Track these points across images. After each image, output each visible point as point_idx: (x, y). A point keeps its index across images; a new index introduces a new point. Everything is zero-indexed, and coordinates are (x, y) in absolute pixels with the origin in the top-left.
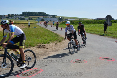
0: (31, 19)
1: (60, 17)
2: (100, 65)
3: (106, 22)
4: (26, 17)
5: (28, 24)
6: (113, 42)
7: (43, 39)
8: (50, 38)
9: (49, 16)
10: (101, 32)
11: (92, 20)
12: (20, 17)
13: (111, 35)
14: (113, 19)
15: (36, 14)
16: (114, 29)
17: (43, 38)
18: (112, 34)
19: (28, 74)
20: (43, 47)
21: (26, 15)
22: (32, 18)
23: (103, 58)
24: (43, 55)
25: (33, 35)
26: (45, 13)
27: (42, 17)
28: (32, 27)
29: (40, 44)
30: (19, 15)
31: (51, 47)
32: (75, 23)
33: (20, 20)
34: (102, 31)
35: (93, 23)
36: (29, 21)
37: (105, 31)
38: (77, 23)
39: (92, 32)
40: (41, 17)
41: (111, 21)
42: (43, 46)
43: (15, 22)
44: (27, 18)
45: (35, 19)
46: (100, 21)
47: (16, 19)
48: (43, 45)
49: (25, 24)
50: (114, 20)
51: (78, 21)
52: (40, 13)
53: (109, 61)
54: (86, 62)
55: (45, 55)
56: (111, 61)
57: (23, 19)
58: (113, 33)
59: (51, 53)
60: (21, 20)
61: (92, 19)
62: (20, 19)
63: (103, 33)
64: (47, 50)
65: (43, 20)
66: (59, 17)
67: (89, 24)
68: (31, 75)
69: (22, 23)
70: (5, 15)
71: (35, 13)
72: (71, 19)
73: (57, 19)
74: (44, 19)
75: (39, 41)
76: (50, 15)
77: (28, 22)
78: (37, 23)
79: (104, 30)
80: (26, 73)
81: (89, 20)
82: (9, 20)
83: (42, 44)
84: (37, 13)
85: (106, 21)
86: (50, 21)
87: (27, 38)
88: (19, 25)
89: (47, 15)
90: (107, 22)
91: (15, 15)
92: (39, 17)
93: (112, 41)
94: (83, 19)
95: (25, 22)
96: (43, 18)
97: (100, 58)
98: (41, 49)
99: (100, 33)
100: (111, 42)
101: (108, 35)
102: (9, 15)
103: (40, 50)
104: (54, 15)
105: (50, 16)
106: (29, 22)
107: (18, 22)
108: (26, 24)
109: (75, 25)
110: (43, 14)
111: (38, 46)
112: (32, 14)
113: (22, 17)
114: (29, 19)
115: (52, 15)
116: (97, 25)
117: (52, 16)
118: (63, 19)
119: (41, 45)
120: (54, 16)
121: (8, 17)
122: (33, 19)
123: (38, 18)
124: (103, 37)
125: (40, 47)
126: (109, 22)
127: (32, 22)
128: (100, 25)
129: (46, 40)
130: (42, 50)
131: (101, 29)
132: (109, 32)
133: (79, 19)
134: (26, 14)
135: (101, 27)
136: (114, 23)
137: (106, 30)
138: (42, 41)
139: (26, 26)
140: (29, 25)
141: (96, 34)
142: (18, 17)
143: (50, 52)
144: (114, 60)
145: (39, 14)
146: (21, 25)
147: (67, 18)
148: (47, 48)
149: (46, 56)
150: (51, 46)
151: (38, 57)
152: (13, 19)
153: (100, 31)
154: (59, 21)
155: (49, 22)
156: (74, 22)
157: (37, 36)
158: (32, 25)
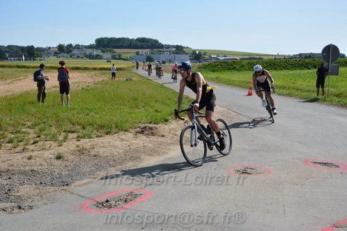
0: (117, 57)
1: (197, 52)
2: (306, 182)
3: (322, 65)
4: (104, 52)
5: (110, 69)
6: (342, 119)
7: (151, 110)
8: (169, 109)
9: (167, 50)
10: (310, 91)
11: (285, 59)
12: (88, 52)
13: (337, 99)
14: (344, 56)
15: (130, 43)
16: (344, 83)
17: (152, 107)
18: (338, 95)
19: (113, 203)
20: (152, 132)
21: (104, 46)
22: (120, 56)
23: (315, 163)
24: (153, 152)
25: (125, 99)
26: (156, 41)
27: (147, 50)
28: (120, 77)
29: (144, 123)
30: (86, 47)
31: (172, 131)
32: (238, 67)
33: (88, 60)
34: (310, 89)
35: (286, 68)
36: (113, 61)
37: (321, 89)
38: (243, 66)
39: (285, 92)
40: (144, 51)
41: (337, 61)
42: (151, 129)
43: (77, 66)
44: (108, 55)
45: (128, 56)
46: (307, 60)
47: (78, 57)
48: (151, 125)
49: (102, 71)
50: (345, 59)
51: (245, 62)
52: (142, 40)
53: (332, 170)
54: (269, 172)
55: (156, 152)
56: (337, 170)
57: (98, 57)
58: (342, 93)
59: (172, 147)
60: (93, 59)
61: (285, 56)
62: (91, 57)
63: (316, 94)
64: (161, 139)
65: (149, 59)
66: (194, 52)
67: (276, 69)
68: (120, 206)
69: (95, 69)
70: (49, 48)
71: (128, 39)
72: (225, 56)
73: (188, 55)
74: (152, 56)
75: (141, 115)
76: (168, 47)
77: (111, 66)
78: (133, 67)
79: (318, 86)
80: (107, 201)
81: (277, 57)
82: (61, 59)
83: (148, 125)
84: (133, 40)
85: (322, 60)
86: (170, 61)
87: (108, 107)
88: (87, 72)
89: (161, 46)
90: (325, 64)
91: (77, 47)
92: (140, 51)
93: (339, 115)
94: (258, 57)
95: (101, 66)
96: (151, 53)
97: (306, 161)
98: (144, 137)
99: (306, 93)
100: (337, 117)
101: (329, 99)
102: (61, 48)
103: (142, 140)
104: (181, 46)
105: (169, 50)
106: (113, 65)
107: (85, 66)
108: (104, 71)
109: (236, 72)
110: (149, 44)
111: (139, 129)
112: (121, 44)
113: (95, 52)
114: (114, 58)
115: (173, 46)
116: (299, 71)
117: (174, 49)
118: (205, 56)
119: (146, 127)
120: (179, 49)
121: (58, 52)
122: (124, 56)
123: (137, 53)
124: (314, 103)
125: (143, 131)
126: (332, 65)
127: (122, 66)
128: (306, 71)
129: (159, 114)
130: (148, 139)
131: (310, 84)
132: (333, 90)
133: (248, 57)
134: (104, 44)
135: (308, 78)
136: (344, 66)
137: (323, 87)
138: (148, 115)
139: (106, 77)
140: (114, 74)
141: (296, 96)
142: (83, 52)
143: (169, 144)
144: (345, 169)
145: (140, 44)
146: (93, 73)
147: (214, 54)
148: (163, 136)
149: (158, 155)
150: (172, 129)
151: (139, 157)
152: (71, 56)
153: (307, 88)
154: (194, 61)
155: (167, 64)
156: (235, 66)
157: (135, 102)
158: (121, 72)
